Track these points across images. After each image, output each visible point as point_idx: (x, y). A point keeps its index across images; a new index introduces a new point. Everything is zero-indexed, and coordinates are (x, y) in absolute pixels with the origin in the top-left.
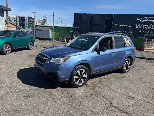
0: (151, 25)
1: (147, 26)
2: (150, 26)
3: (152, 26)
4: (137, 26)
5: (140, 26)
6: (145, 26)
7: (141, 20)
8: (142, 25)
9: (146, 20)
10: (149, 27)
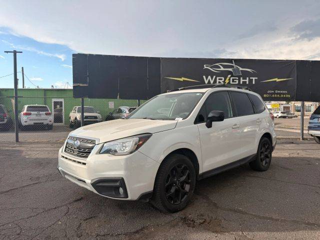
0: (229, 76)
1: (223, 78)
2: (228, 79)
3: (230, 78)
4: (207, 79)
5: (212, 79)
6: (219, 79)
7: (211, 67)
8: (214, 77)
9: (220, 68)
10: (227, 81)
